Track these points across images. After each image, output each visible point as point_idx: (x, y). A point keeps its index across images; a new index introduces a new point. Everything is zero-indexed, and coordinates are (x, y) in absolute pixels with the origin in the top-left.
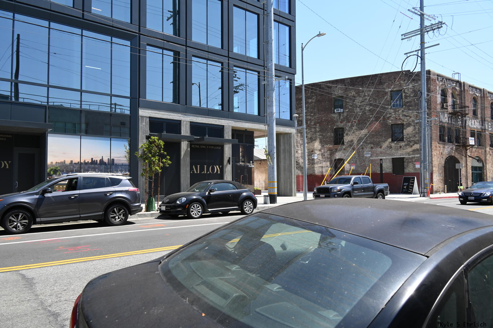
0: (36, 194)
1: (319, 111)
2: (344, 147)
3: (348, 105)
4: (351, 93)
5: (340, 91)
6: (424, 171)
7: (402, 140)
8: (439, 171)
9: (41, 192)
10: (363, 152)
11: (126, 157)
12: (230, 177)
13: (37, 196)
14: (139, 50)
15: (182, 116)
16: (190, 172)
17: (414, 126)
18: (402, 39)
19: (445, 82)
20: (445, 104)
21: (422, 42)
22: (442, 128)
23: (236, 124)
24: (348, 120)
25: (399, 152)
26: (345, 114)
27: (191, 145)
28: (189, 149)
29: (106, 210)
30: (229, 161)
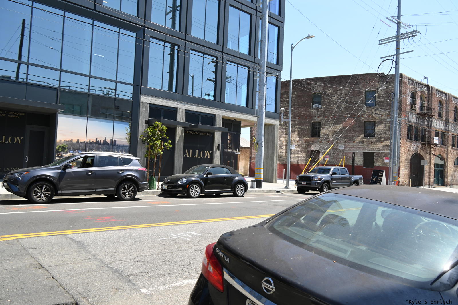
0: (58, 168)
1: (298, 106)
2: (320, 140)
3: (326, 101)
4: (329, 91)
5: (319, 88)
6: (393, 166)
7: (373, 136)
8: (405, 166)
9: (63, 167)
10: (338, 145)
11: (126, 139)
12: (219, 161)
13: (59, 171)
14: (144, 41)
15: (179, 104)
16: (183, 156)
17: (385, 124)
18: (379, 44)
19: (415, 86)
20: (414, 106)
21: (398, 48)
22: (410, 127)
23: (226, 114)
24: (324, 115)
25: (370, 147)
26: (323, 110)
27: (185, 131)
28: (183, 134)
29: (118, 186)
30: (218, 147)
